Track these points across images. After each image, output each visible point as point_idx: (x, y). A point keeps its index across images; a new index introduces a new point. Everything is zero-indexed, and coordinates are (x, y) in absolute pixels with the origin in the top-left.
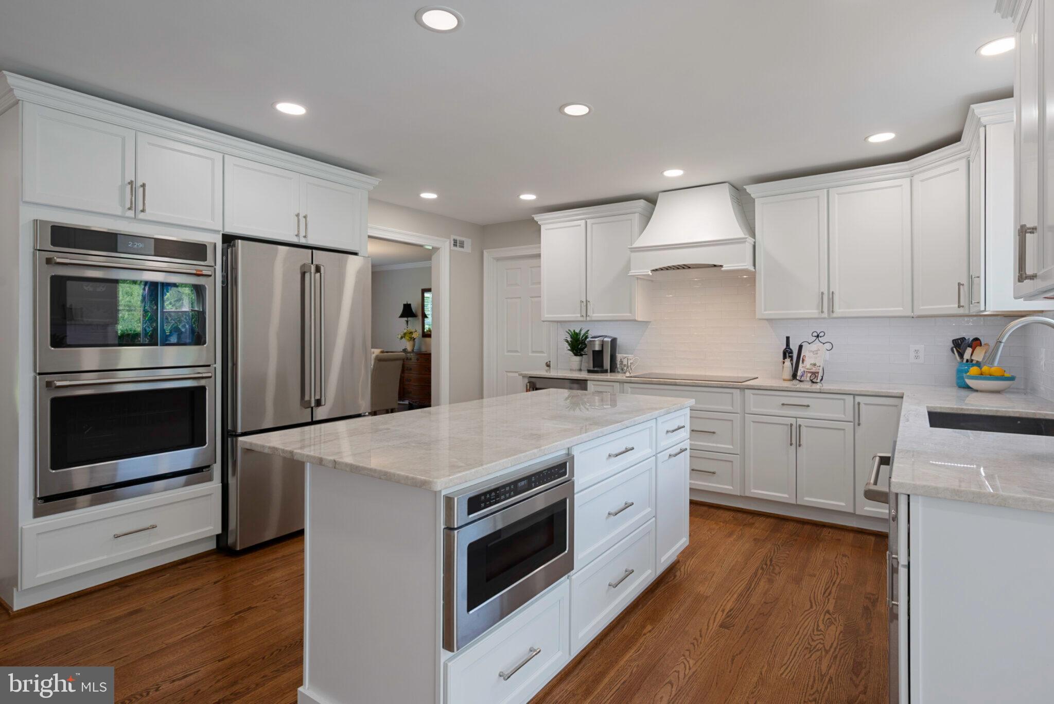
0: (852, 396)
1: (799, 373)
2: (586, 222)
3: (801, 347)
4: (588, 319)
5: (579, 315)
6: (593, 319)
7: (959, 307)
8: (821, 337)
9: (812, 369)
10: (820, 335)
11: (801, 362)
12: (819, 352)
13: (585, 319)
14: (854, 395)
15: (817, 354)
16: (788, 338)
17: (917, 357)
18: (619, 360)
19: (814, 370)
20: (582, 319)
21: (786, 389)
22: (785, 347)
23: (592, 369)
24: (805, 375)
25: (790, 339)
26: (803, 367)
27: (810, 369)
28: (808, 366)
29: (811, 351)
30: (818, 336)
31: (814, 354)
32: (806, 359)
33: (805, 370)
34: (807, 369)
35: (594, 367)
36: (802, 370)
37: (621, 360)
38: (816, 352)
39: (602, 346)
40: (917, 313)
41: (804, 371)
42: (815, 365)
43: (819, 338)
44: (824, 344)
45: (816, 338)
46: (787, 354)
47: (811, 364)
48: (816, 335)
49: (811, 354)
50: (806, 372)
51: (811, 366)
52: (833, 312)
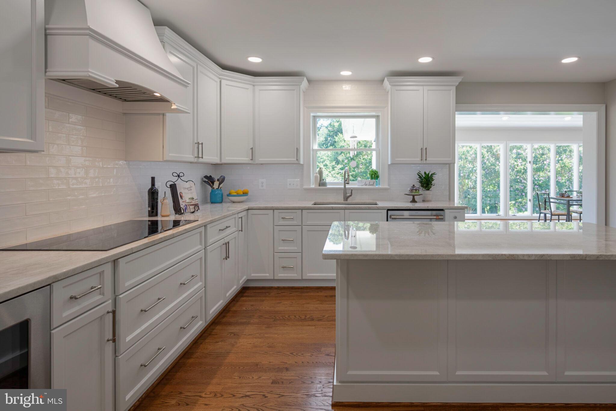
1: (181, 207)
3: (173, 187)
8: (181, 176)
11: (180, 198)
12: (192, 188)
14: (238, 214)
15: (191, 190)
16: (153, 179)
19: (193, 202)
22: (150, 186)
24: (188, 207)
25: (156, 179)
26: (183, 202)
27: (190, 203)
28: (188, 201)
29: (185, 188)
31: (189, 190)
32: (183, 195)
33: (186, 204)
34: (188, 203)
36: (184, 204)
41: (186, 205)
42: (192, 199)
43: (180, 177)
44: (187, 182)
45: (177, 177)
46: (153, 194)
47: (189, 199)
48: (177, 175)
49: (186, 191)
50: (188, 205)
51: (190, 200)
52: (202, 157)
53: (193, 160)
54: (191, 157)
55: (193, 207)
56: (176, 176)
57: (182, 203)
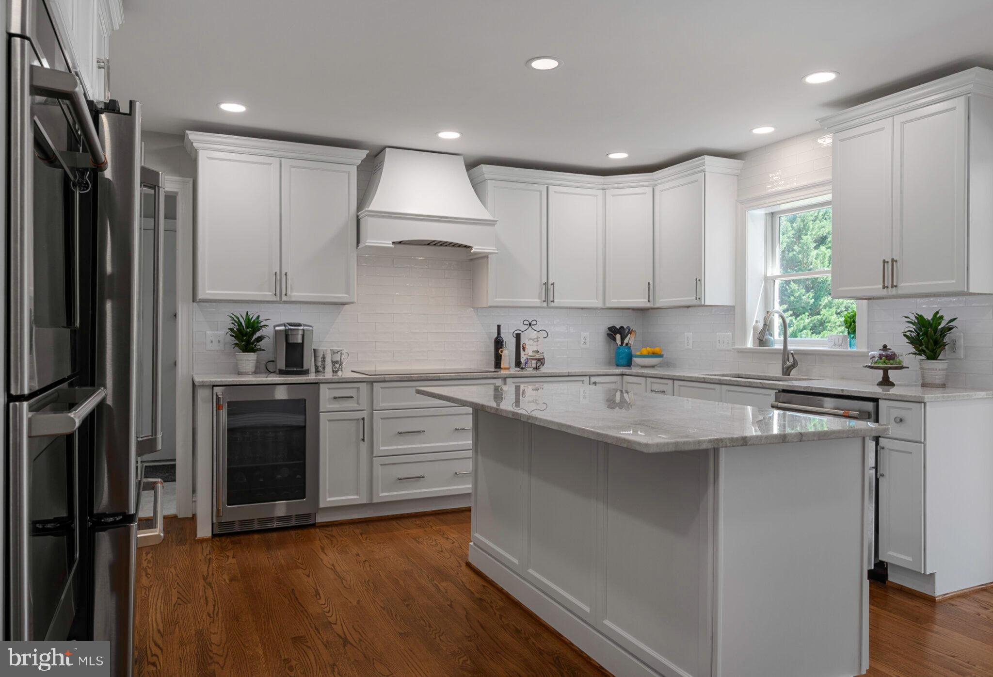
0: (588, 377)
1: (522, 360)
2: (280, 161)
3: (518, 337)
4: (284, 299)
6: (293, 299)
7: (649, 301)
8: (533, 325)
9: (535, 356)
10: (533, 323)
11: (521, 350)
12: (539, 339)
13: (278, 299)
14: (590, 376)
15: (537, 341)
16: (499, 326)
17: (585, 343)
18: (321, 356)
19: (537, 356)
20: (274, 299)
22: (496, 335)
23: (284, 368)
24: (529, 361)
25: (501, 327)
26: (525, 355)
27: (533, 356)
28: (531, 354)
29: (530, 339)
30: (530, 324)
31: (534, 342)
32: (527, 347)
33: (529, 357)
34: (530, 356)
35: (287, 366)
36: (525, 357)
37: (324, 355)
38: (536, 340)
39: (303, 336)
40: (608, 305)
41: (527, 359)
42: (537, 352)
43: (532, 326)
44: (538, 332)
45: (528, 326)
46: (499, 343)
47: (533, 352)
48: (528, 323)
49: (531, 342)
50: (530, 359)
51: (534, 353)
52: (553, 301)
53: (539, 305)
54: (536, 301)
55: (535, 361)
56: (527, 325)
57: (523, 356)
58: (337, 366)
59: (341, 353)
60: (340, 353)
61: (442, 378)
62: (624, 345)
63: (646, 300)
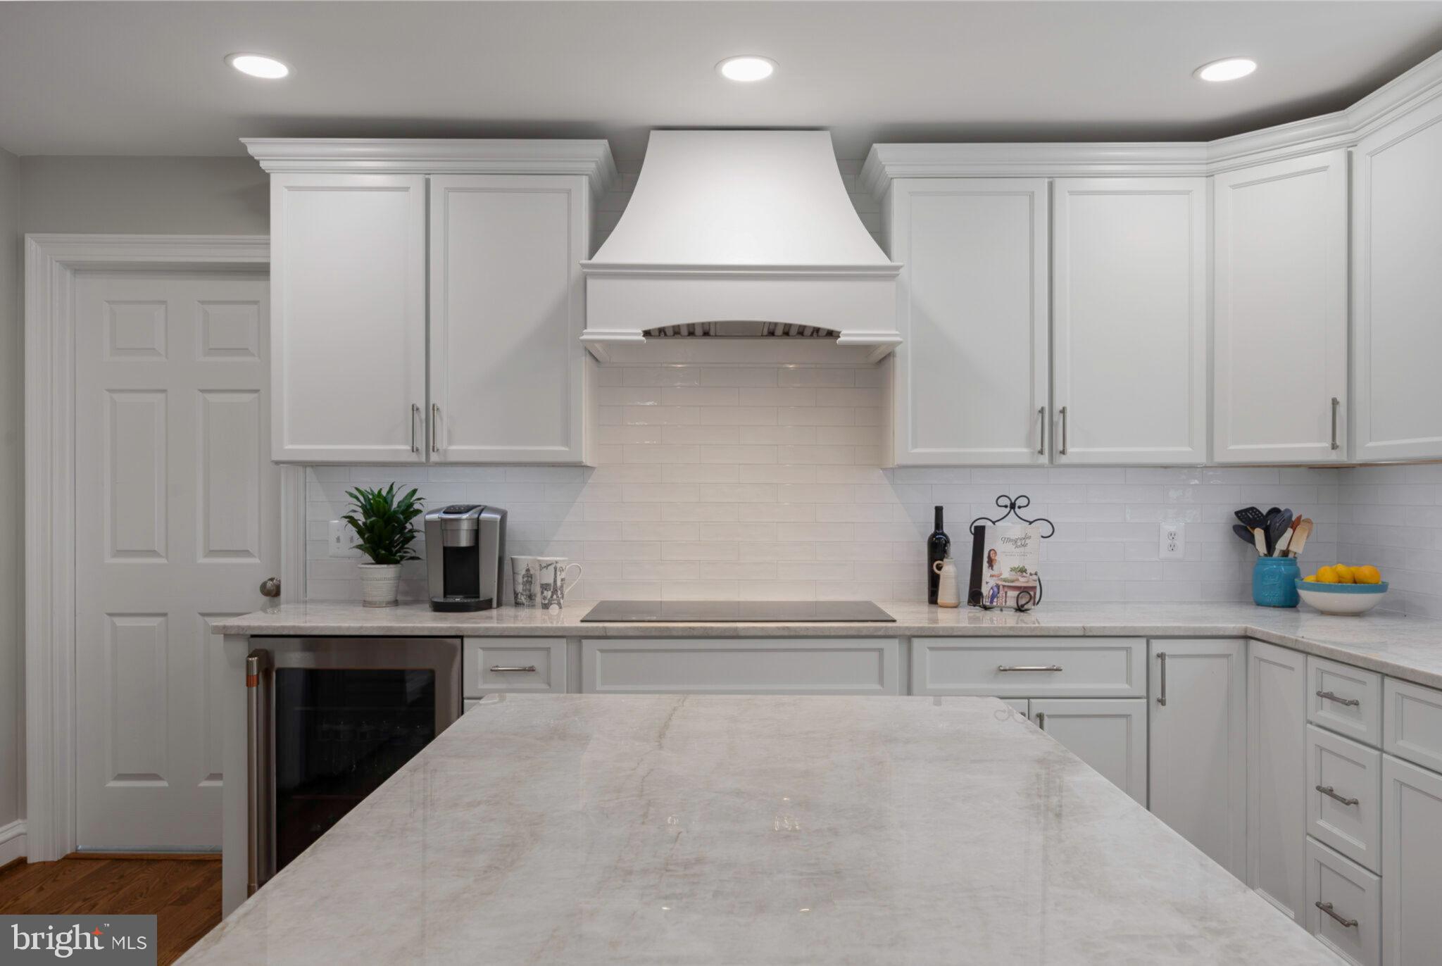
0: (1144, 641)
1: (986, 590)
3: (979, 533)
4: (434, 457)
5: (409, 448)
6: (452, 458)
7: (1334, 447)
8: (1019, 507)
9: (1018, 580)
10: (1018, 503)
11: (985, 564)
12: (1028, 541)
13: (423, 459)
14: (1149, 639)
15: (1024, 545)
16: (939, 511)
17: (1172, 548)
18: (523, 572)
19: (1022, 582)
20: (413, 458)
21: (1011, 633)
22: (931, 530)
23: (441, 599)
24: (1002, 592)
25: (945, 511)
26: (992, 576)
27: (1013, 581)
29: (1009, 540)
30: (1013, 506)
31: (1017, 547)
32: (999, 558)
33: (1000, 583)
34: (1005, 580)
35: (446, 594)
36: (992, 582)
37: (528, 570)
38: (1021, 542)
39: (476, 534)
40: (1220, 458)
41: (998, 586)
42: (1023, 571)
43: (1017, 509)
44: (1031, 523)
45: (1009, 509)
46: (938, 547)
47: (1012, 570)
48: (1008, 503)
49: (1010, 547)
50: (1004, 586)
51: (1013, 573)
52: (1063, 452)
53: (1026, 461)
54: (1019, 452)
55: (1016, 593)
56: (1006, 507)
57: (988, 580)
58: (548, 594)
59: (555, 569)
60: (551, 568)
61: (742, 634)
62: (1276, 554)
63: (1327, 444)
